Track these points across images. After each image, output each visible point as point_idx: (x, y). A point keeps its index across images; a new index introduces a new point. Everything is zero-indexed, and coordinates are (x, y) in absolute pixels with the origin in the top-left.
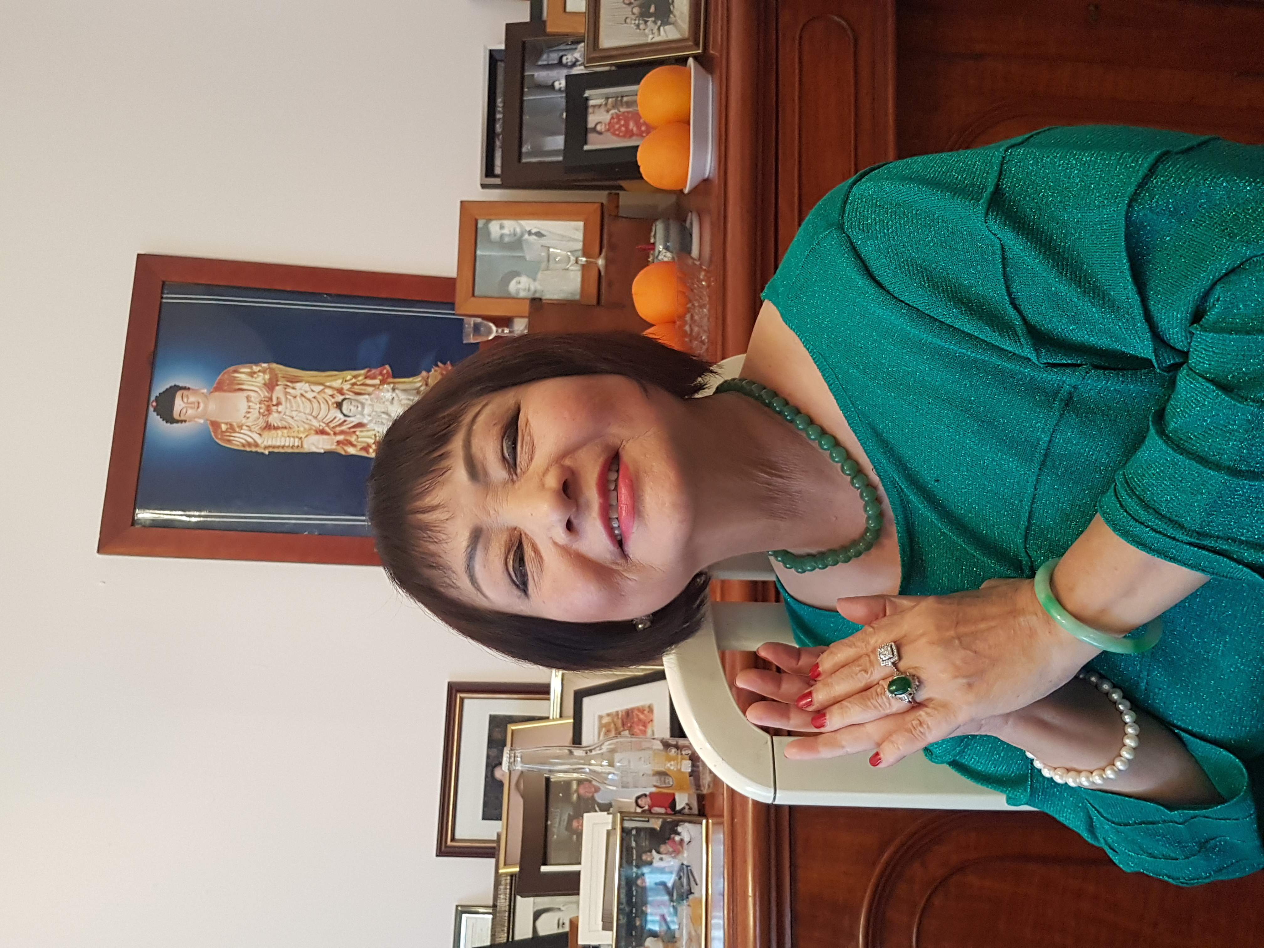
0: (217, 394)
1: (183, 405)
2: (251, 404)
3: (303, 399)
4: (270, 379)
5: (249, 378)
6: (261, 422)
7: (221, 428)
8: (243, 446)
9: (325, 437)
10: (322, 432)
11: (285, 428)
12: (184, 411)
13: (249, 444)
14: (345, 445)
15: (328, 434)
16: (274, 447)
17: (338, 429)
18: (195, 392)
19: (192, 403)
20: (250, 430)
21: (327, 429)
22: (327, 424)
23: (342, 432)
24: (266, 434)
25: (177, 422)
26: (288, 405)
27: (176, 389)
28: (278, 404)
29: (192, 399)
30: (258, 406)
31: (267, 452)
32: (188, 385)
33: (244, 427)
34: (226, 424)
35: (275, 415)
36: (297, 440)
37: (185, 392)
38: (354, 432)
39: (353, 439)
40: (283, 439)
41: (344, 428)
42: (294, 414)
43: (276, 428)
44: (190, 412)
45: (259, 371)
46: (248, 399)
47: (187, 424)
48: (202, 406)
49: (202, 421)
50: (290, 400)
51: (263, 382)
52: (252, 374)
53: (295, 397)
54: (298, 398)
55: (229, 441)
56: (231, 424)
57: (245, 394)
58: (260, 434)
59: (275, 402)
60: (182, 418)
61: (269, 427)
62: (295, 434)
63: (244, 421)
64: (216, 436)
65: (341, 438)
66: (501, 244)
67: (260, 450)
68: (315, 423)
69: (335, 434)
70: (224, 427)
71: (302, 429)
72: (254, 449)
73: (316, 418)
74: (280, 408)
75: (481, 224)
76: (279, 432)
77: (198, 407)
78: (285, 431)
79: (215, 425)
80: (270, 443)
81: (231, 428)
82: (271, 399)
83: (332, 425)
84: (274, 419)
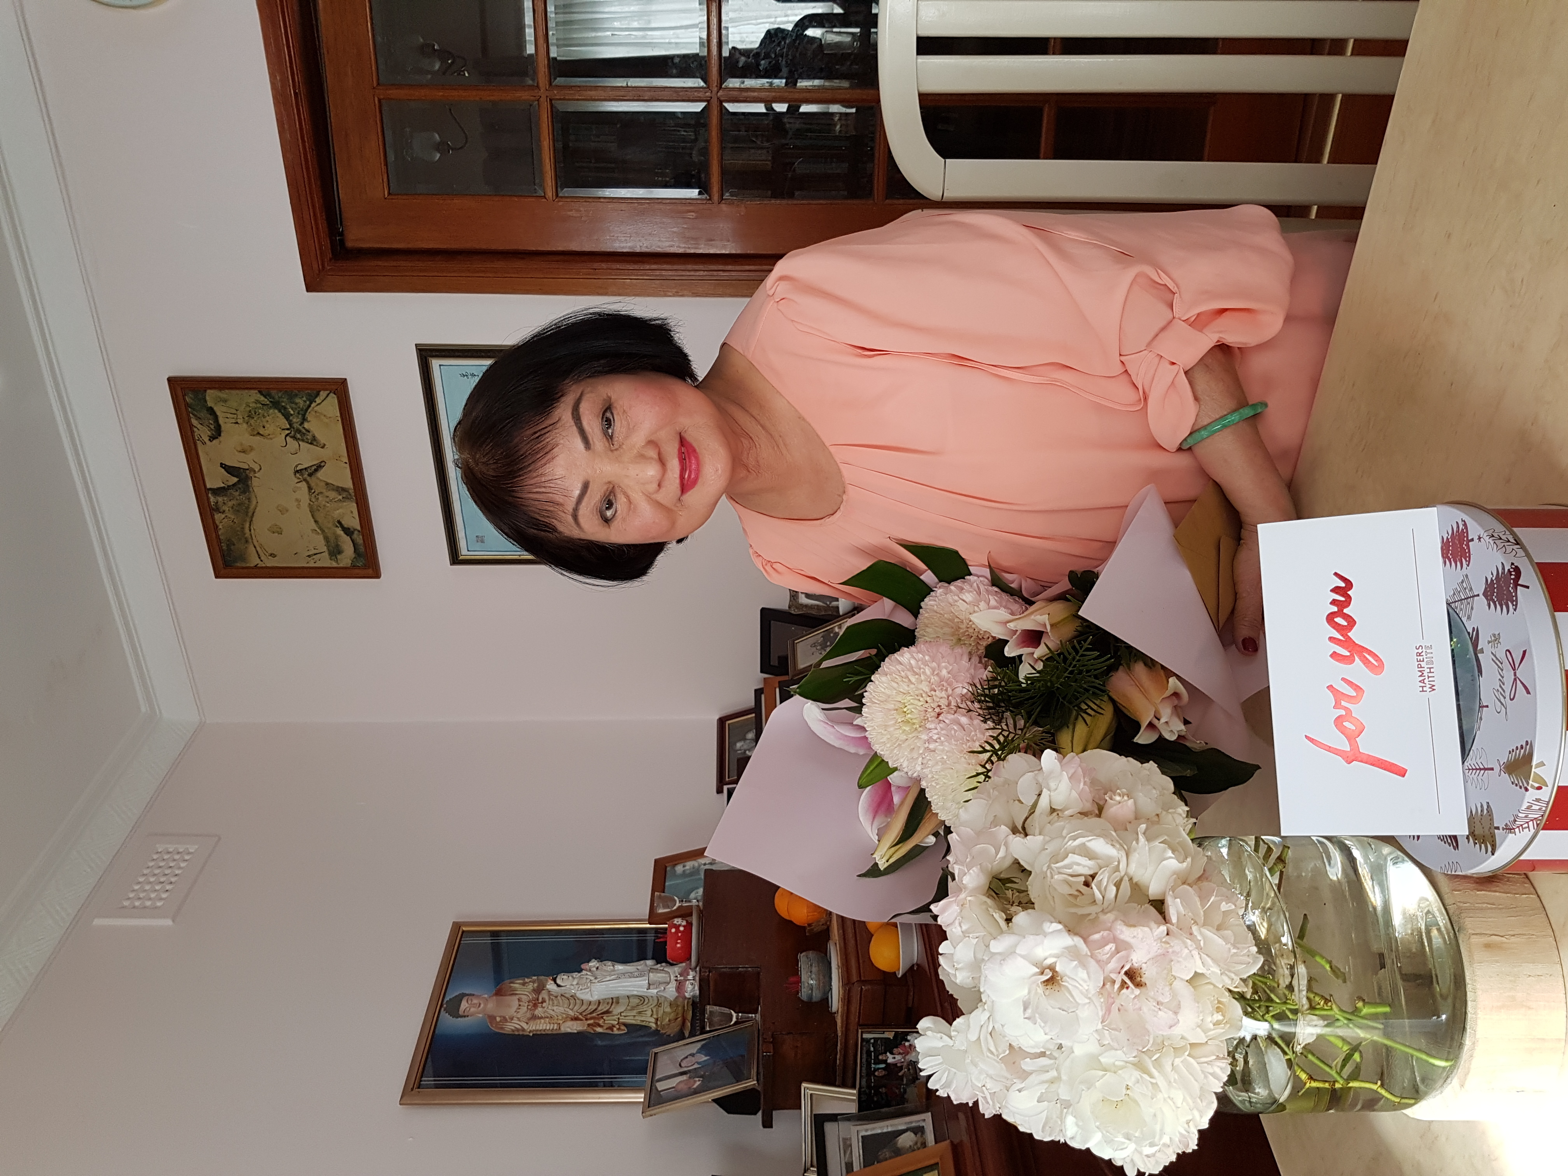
0: (494, 997)
1: (467, 1005)
2: (521, 1003)
3: (563, 998)
4: (537, 987)
5: (521, 986)
6: (529, 1015)
7: (496, 1019)
8: (513, 1031)
9: (578, 1022)
10: (576, 1019)
11: (547, 1017)
13: (518, 1030)
14: (595, 1026)
15: (582, 1020)
16: (537, 1030)
17: (589, 1016)
20: (520, 1021)
21: (580, 1016)
22: (581, 1014)
23: (591, 1018)
24: (531, 1023)
26: (551, 1003)
28: (544, 1001)
30: (526, 1005)
31: (531, 1034)
32: (473, 993)
33: (515, 1019)
34: (500, 1017)
35: (540, 1009)
36: (556, 1025)
38: (602, 1017)
39: (601, 1022)
40: (545, 1025)
41: (594, 1015)
42: (555, 1008)
43: (542, 1018)
44: (473, 1010)
46: (519, 1000)
50: (552, 1000)
51: (532, 988)
52: (524, 984)
53: (556, 997)
54: (559, 998)
55: (502, 1028)
56: (504, 1018)
57: (517, 997)
58: (527, 1023)
59: (540, 1000)
60: (466, 1014)
61: (534, 1018)
62: (555, 1021)
63: (515, 1014)
64: (492, 1026)
65: (591, 1022)
67: (525, 1033)
68: (571, 1013)
69: (586, 1019)
70: (498, 1019)
71: (560, 1018)
72: (521, 1033)
73: (572, 1010)
74: (544, 1005)
76: (542, 1021)
77: (479, 1006)
78: (547, 1020)
79: (492, 1018)
80: (534, 1028)
81: (505, 1019)
82: (538, 1000)
83: (584, 1014)
84: (539, 1012)
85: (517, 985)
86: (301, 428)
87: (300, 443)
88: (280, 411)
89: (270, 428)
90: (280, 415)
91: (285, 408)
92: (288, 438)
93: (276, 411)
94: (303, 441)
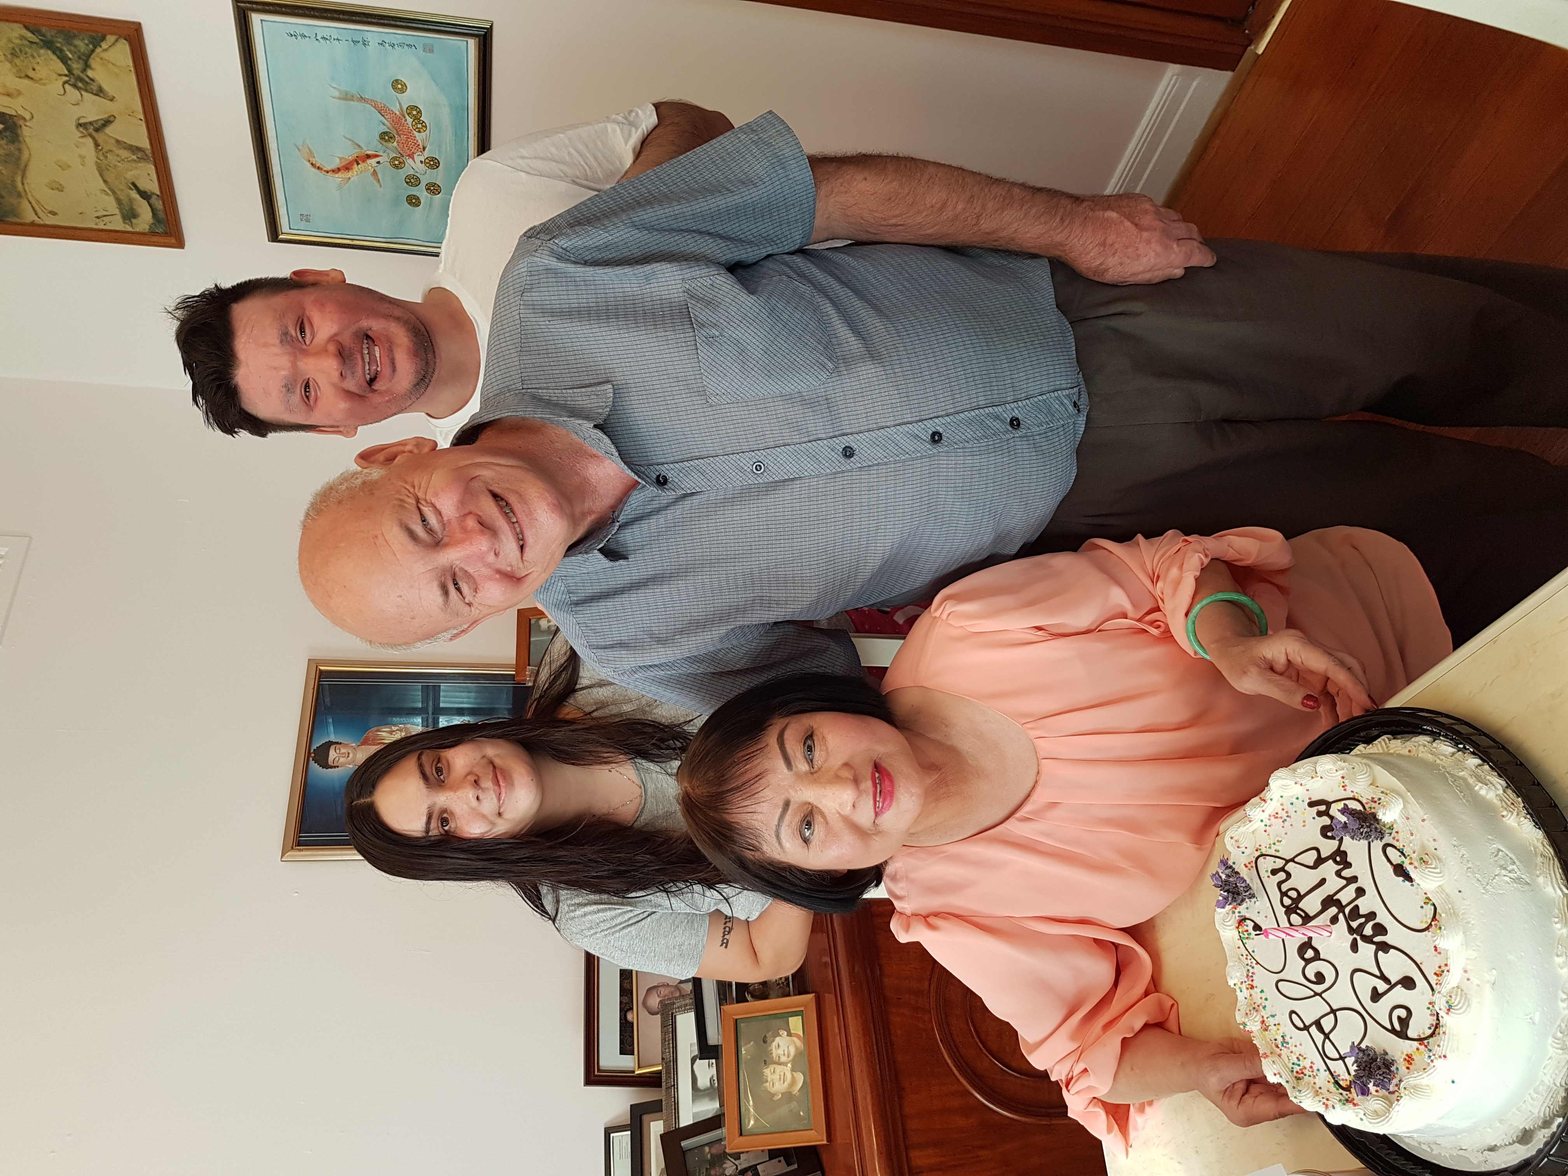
5: (388, 735)
12: (337, 759)
18: (346, 745)
19: (343, 754)
25: (331, 767)
27: (330, 744)
29: (343, 751)
32: (340, 741)
37: (338, 746)
44: (342, 760)
45: (397, 730)
47: (339, 768)
48: (351, 755)
49: (351, 766)
60: (335, 765)
77: (348, 756)
86: (82, 75)
87: (84, 93)
88: (54, 53)
89: (42, 72)
90: (54, 58)
91: (61, 51)
92: (67, 86)
93: (49, 52)
94: (86, 90)
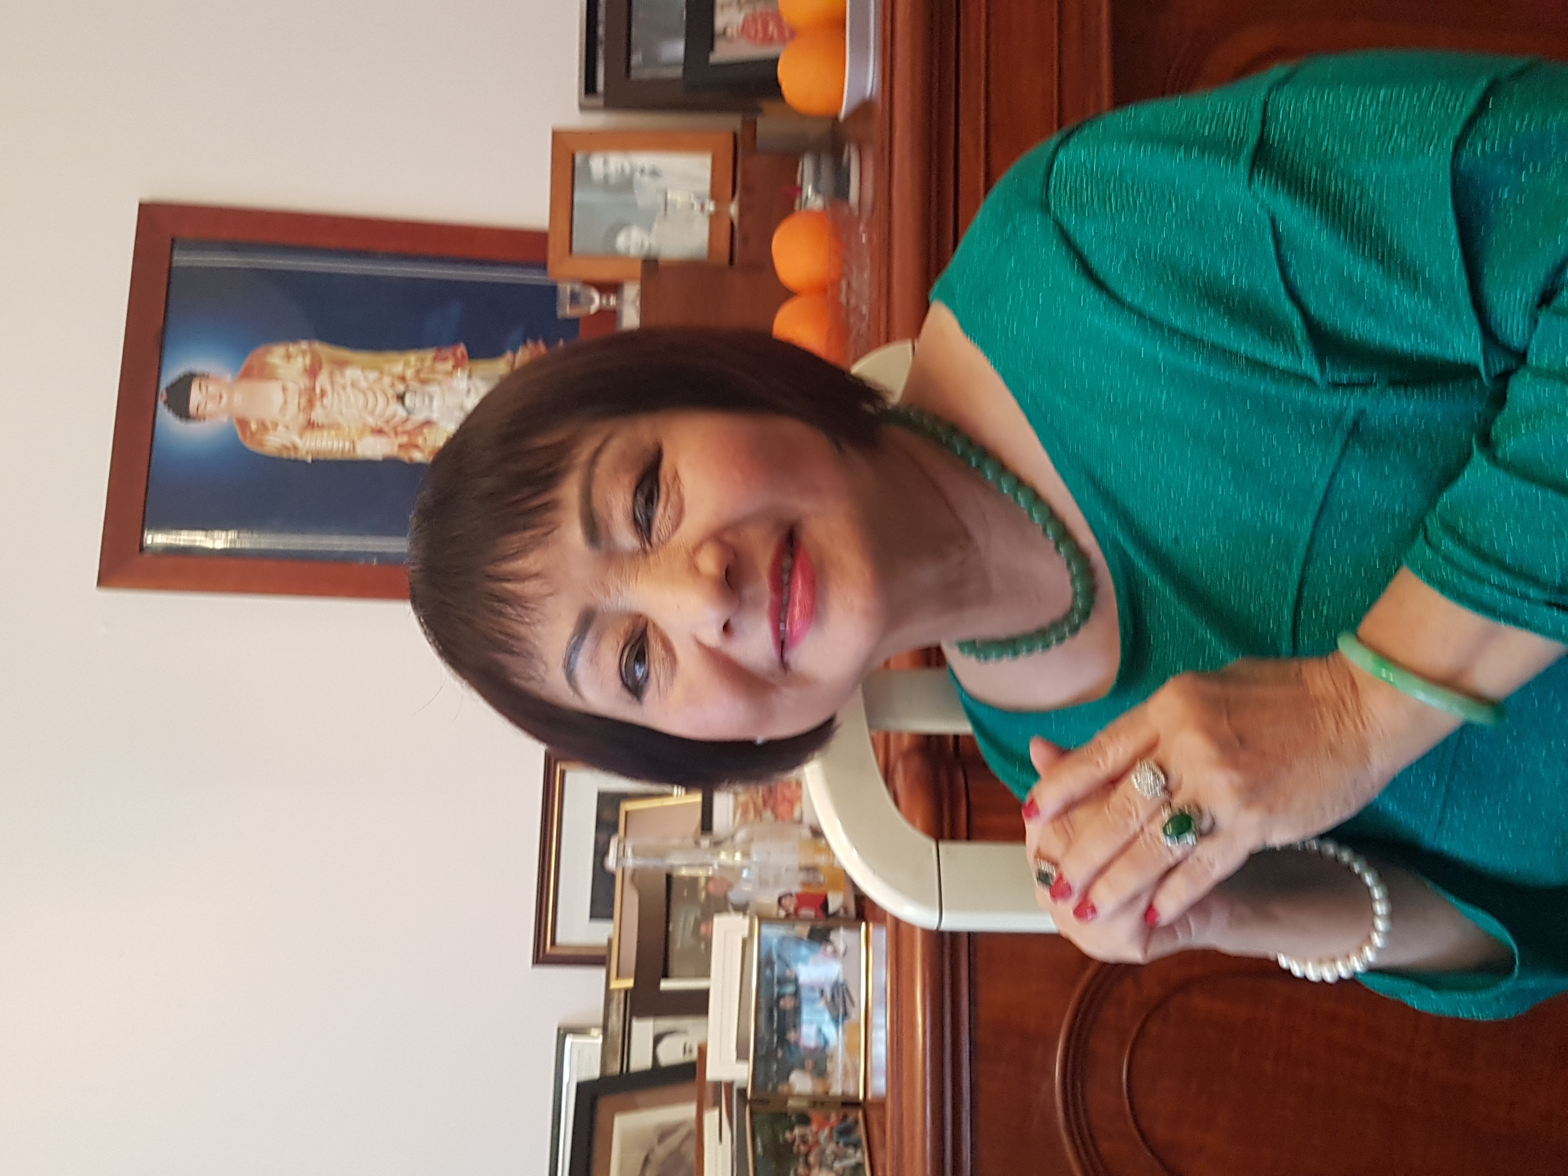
2: (286, 395)
3: (355, 390)
4: (313, 364)
5: (284, 361)
6: (302, 419)
7: (250, 428)
8: (280, 450)
9: (384, 438)
10: (379, 432)
11: (333, 426)
12: (203, 405)
13: (287, 448)
14: (410, 449)
15: (387, 434)
16: (319, 452)
17: (400, 429)
18: (216, 380)
19: (212, 395)
20: (288, 431)
21: (386, 428)
23: (405, 433)
24: (308, 435)
25: (195, 419)
26: (336, 397)
27: (191, 376)
28: (323, 396)
30: (296, 399)
31: (309, 459)
32: (207, 372)
33: (280, 427)
34: (257, 422)
35: (319, 410)
36: (348, 443)
37: (204, 382)
38: (421, 432)
39: (420, 441)
40: (330, 442)
41: (407, 427)
42: (343, 409)
43: (323, 427)
44: (210, 406)
45: (298, 353)
46: (284, 389)
47: (208, 421)
48: (225, 398)
49: (225, 418)
50: (338, 390)
51: (301, 366)
52: (287, 357)
53: (344, 387)
54: (349, 389)
55: (262, 444)
56: (263, 423)
57: (280, 382)
58: (301, 436)
59: (318, 394)
60: (201, 414)
61: (311, 425)
62: (345, 435)
63: (280, 417)
64: (244, 439)
65: (404, 440)
66: (606, 184)
67: (300, 457)
68: (371, 421)
69: (396, 434)
70: (253, 426)
71: (354, 428)
72: (293, 455)
73: (372, 413)
74: (325, 401)
75: (579, 159)
76: (325, 432)
77: (221, 400)
78: (332, 430)
79: (243, 424)
80: (313, 447)
81: (263, 427)
82: (313, 389)
83: (392, 423)
84: (318, 415)
85: (276, 356)
